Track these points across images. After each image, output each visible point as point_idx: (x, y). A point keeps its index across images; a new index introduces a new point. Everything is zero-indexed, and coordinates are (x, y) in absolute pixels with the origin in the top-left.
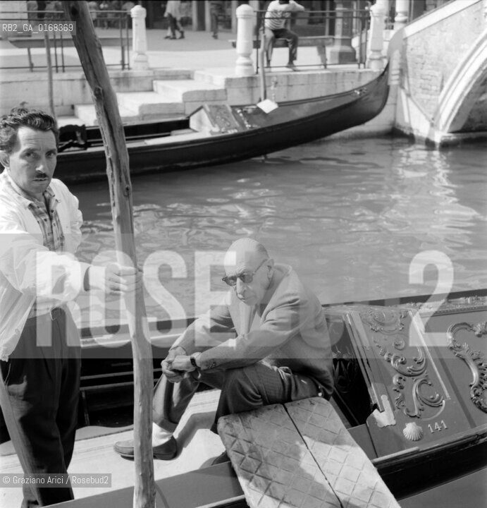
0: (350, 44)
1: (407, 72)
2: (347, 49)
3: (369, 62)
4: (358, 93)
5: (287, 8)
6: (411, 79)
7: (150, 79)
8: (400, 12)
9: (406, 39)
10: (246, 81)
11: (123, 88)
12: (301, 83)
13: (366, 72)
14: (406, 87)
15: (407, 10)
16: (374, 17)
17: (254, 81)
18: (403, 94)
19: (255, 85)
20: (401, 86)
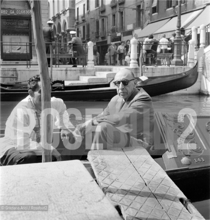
0: (180, 58)
1: (206, 68)
2: (179, 60)
3: (188, 64)
4: (184, 74)
5: (152, 40)
6: (207, 71)
7: (94, 71)
8: (202, 43)
9: (204, 54)
10: (134, 70)
11: (83, 74)
12: (158, 71)
13: (187, 68)
14: (205, 74)
15: (205, 42)
16: (190, 45)
17: (138, 70)
18: (204, 77)
19: (138, 72)
20: (203, 74)
